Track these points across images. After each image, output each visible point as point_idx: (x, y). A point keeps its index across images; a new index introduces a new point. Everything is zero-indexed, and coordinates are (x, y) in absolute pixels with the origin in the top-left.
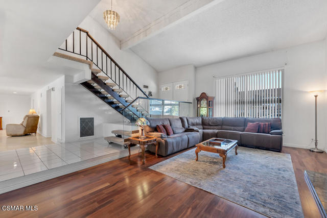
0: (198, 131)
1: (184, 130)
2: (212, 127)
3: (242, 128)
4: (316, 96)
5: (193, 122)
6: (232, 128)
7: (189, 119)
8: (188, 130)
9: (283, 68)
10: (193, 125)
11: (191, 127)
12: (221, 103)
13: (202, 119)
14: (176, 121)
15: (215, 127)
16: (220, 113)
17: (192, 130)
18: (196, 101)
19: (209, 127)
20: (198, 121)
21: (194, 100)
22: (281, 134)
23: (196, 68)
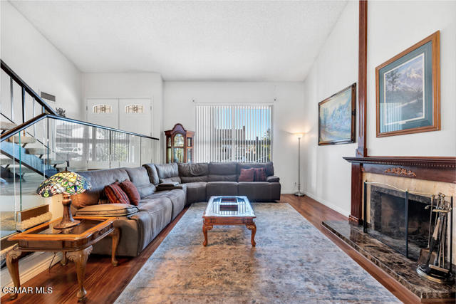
0: (181, 188)
1: (153, 188)
2: (194, 178)
3: (234, 176)
4: (299, 139)
5: (166, 172)
6: (223, 177)
7: (159, 167)
8: (161, 188)
9: (271, 104)
10: (167, 177)
11: (166, 182)
12: (203, 142)
13: (179, 166)
14: (139, 172)
15: (199, 178)
16: (203, 155)
17: (170, 187)
18: (165, 137)
19: (191, 178)
20: (173, 171)
21: (162, 134)
22: (277, 180)
23: (164, 81)
